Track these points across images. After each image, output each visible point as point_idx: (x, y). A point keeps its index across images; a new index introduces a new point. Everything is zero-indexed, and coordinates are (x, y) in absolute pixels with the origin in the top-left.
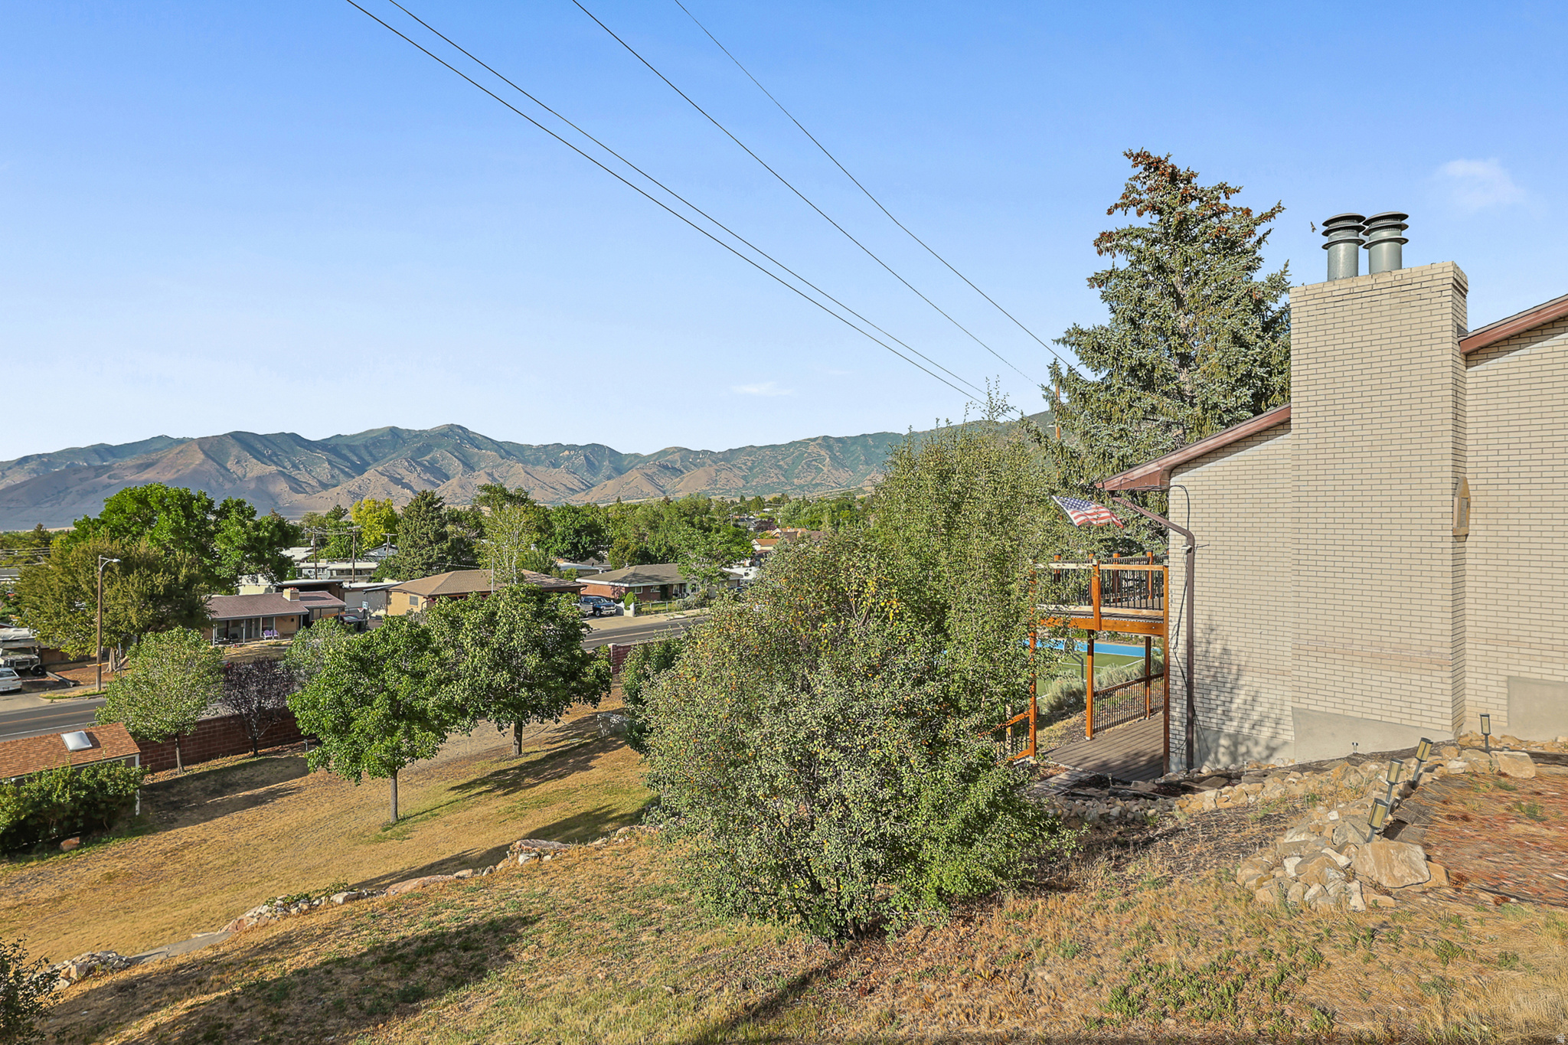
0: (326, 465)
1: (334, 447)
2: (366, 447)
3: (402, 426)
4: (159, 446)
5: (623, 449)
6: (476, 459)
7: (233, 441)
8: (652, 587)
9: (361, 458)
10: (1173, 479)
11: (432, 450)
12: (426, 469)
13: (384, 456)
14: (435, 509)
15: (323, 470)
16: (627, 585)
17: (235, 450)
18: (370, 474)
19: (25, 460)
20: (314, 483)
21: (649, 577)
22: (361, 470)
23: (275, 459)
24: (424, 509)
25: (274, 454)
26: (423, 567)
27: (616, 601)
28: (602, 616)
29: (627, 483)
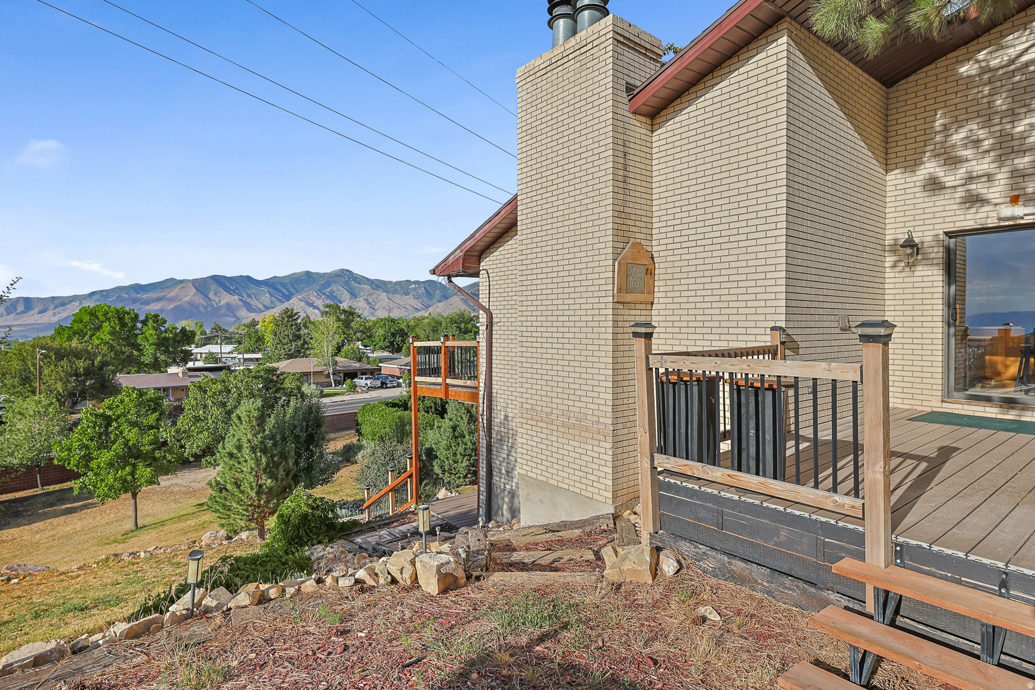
0: (268, 295)
1: (272, 284)
2: (291, 284)
4: (169, 285)
6: (358, 290)
7: (212, 281)
9: (288, 291)
10: (482, 264)
11: (331, 285)
12: (328, 297)
13: (302, 290)
15: (266, 298)
17: (214, 287)
18: (294, 300)
19: (93, 294)
20: (261, 306)
22: (288, 298)
23: (237, 291)
24: (286, 319)
25: (237, 288)
26: (286, 357)
27: (399, 378)
28: (387, 388)
29: (451, 305)
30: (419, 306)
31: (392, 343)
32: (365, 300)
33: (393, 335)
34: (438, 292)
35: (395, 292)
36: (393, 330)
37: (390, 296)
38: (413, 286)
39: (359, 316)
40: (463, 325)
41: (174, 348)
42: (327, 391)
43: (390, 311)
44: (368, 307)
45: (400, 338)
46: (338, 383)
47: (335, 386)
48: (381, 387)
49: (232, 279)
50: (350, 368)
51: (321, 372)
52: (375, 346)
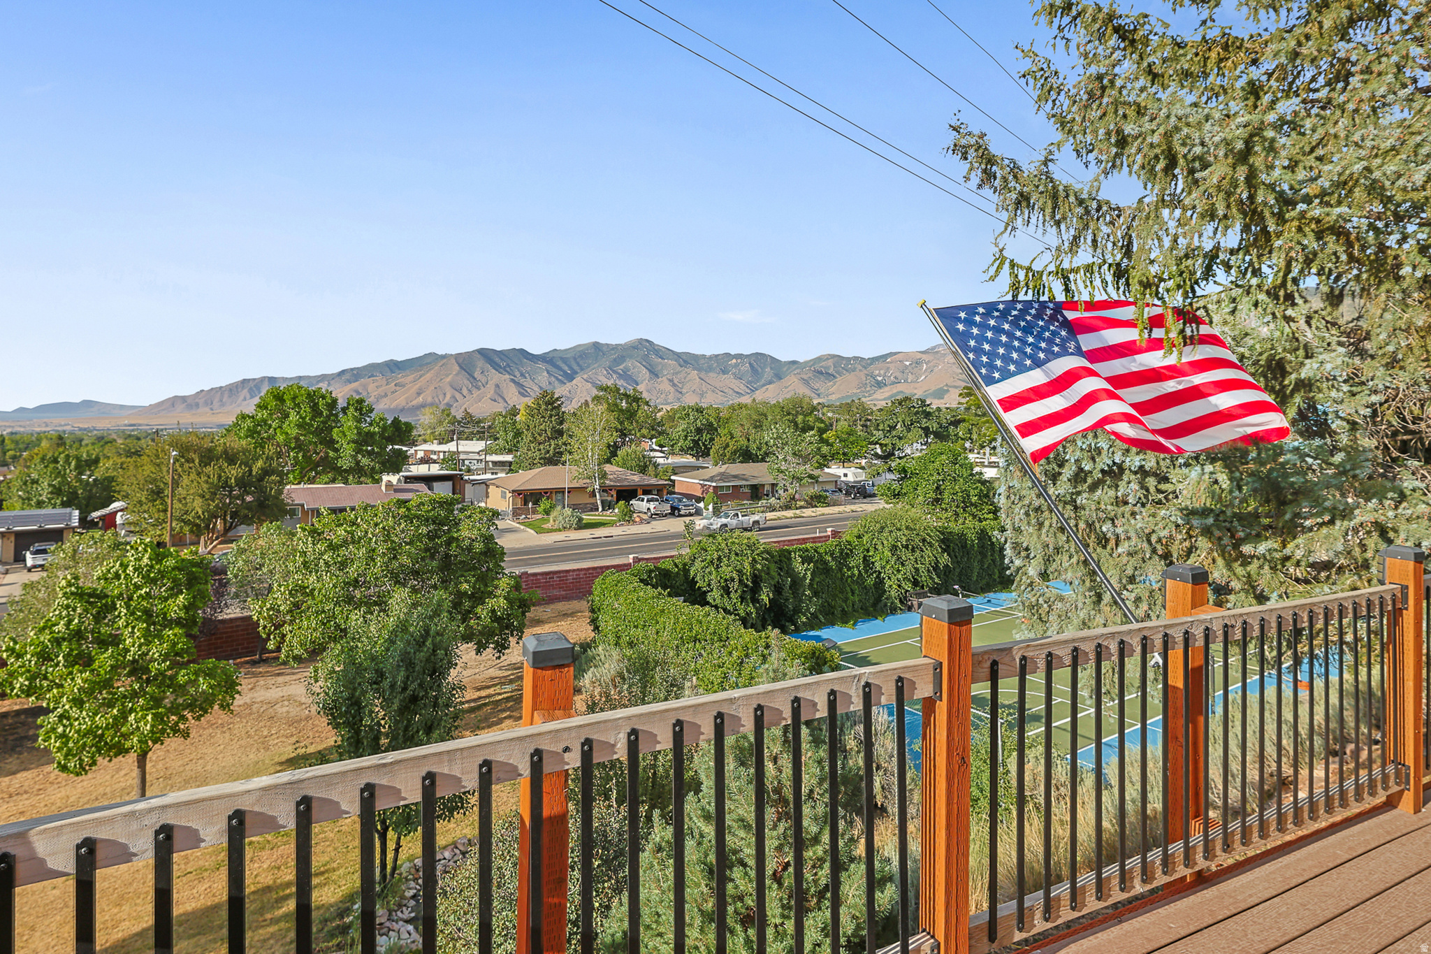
0: (545, 374)
1: (551, 359)
2: (575, 359)
3: (602, 341)
4: (429, 361)
5: (784, 357)
6: (660, 368)
7: (479, 356)
8: (741, 486)
9: (571, 368)
11: (624, 361)
12: (620, 377)
13: (589, 366)
14: (555, 408)
15: (543, 378)
16: (714, 484)
17: (480, 363)
18: (578, 380)
19: (343, 372)
21: (735, 476)
22: (570, 378)
23: (508, 369)
24: (543, 407)
25: (508, 365)
26: (542, 461)
27: (699, 500)
28: (680, 516)
29: (786, 387)
30: (741, 387)
31: (696, 442)
32: (670, 380)
33: (699, 431)
34: (768, 369)
35: (710, 369)
36: (699, 425)
37: (703, 375)
38: (734, 361)
39: (647, 403)
40: (800, 419)
41: (381, 448)
42: (587, 518)
43: (702, 395)
44: (672, 390)
45: (709, 436)
46: (607, 506)
47: (603, 510)
48: (672, 514)
49: (502, 354)
50: (626, 483)
51: (582, 489)
52: (672, 446)
